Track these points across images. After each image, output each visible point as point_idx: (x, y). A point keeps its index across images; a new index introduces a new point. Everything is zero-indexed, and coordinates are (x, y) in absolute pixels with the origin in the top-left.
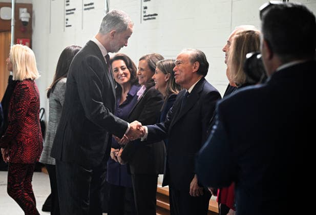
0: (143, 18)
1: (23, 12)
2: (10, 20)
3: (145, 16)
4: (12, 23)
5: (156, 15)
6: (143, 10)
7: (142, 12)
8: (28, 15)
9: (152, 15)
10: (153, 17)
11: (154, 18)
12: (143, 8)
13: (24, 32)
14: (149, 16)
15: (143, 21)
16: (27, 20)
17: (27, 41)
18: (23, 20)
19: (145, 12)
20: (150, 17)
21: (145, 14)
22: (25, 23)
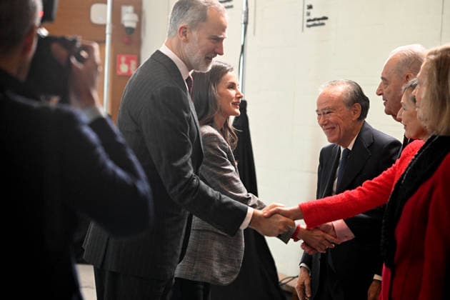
0: (306, 23)
1: (127, 13)
2: (104, 26)
3: (309, 21)
4: (108, 30)
5: (325, 18)
6: (306, 10)
7: (305, 14)
8: (135, 17)
9: (319, 19)
10: (321, 21)
11: (323, 24)
12: (306, 7)
13: (128, 43)
14: (314, 20)
15: (305, 28)
16: (133, 25)
17: (133, 59)
18: (127, 24)
19: (309, 14)
20: (317, 22)
21: (308, 18)
22: (130, 30)
